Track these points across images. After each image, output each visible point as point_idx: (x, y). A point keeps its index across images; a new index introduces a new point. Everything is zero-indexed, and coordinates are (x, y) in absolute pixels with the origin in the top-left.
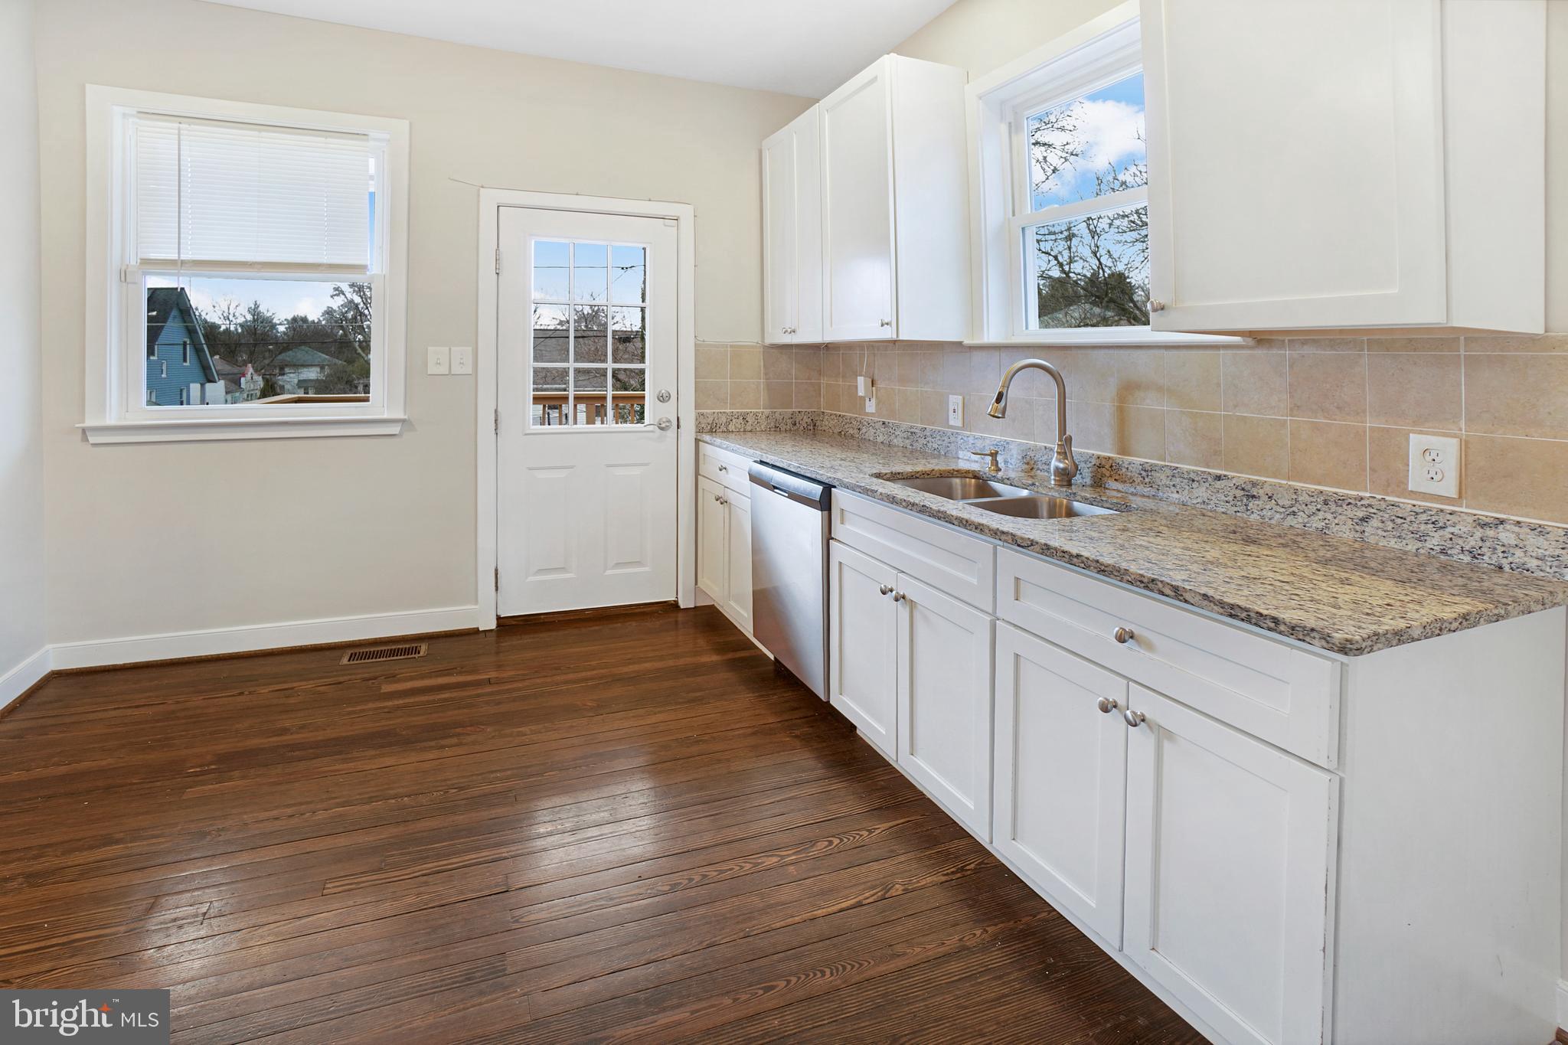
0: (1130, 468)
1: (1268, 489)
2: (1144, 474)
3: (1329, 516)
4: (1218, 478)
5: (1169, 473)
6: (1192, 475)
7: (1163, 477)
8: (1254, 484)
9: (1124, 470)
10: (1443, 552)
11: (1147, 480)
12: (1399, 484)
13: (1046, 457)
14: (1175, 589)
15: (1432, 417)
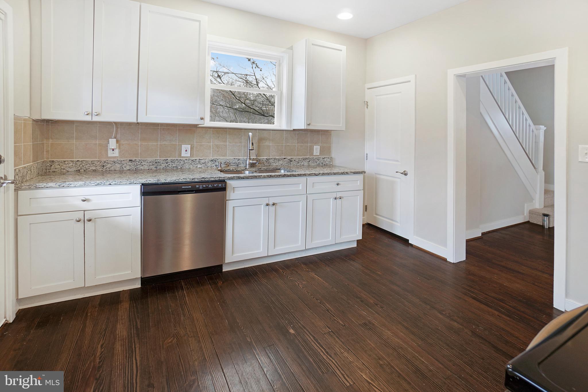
0: (263, 160)
1: (294, 159)
2: (267, 161)
3: (304, 162)
4: (285, 158)
5: (273, 159)
6: (279, 159)
7: (272, 160)
8: (292, 158)
9: (261, 161)
10: (319, 164)
11: (268, 162)
12: (312, 154)
13: (234, 161)
14: (347, 172)
15: (316, 143)
